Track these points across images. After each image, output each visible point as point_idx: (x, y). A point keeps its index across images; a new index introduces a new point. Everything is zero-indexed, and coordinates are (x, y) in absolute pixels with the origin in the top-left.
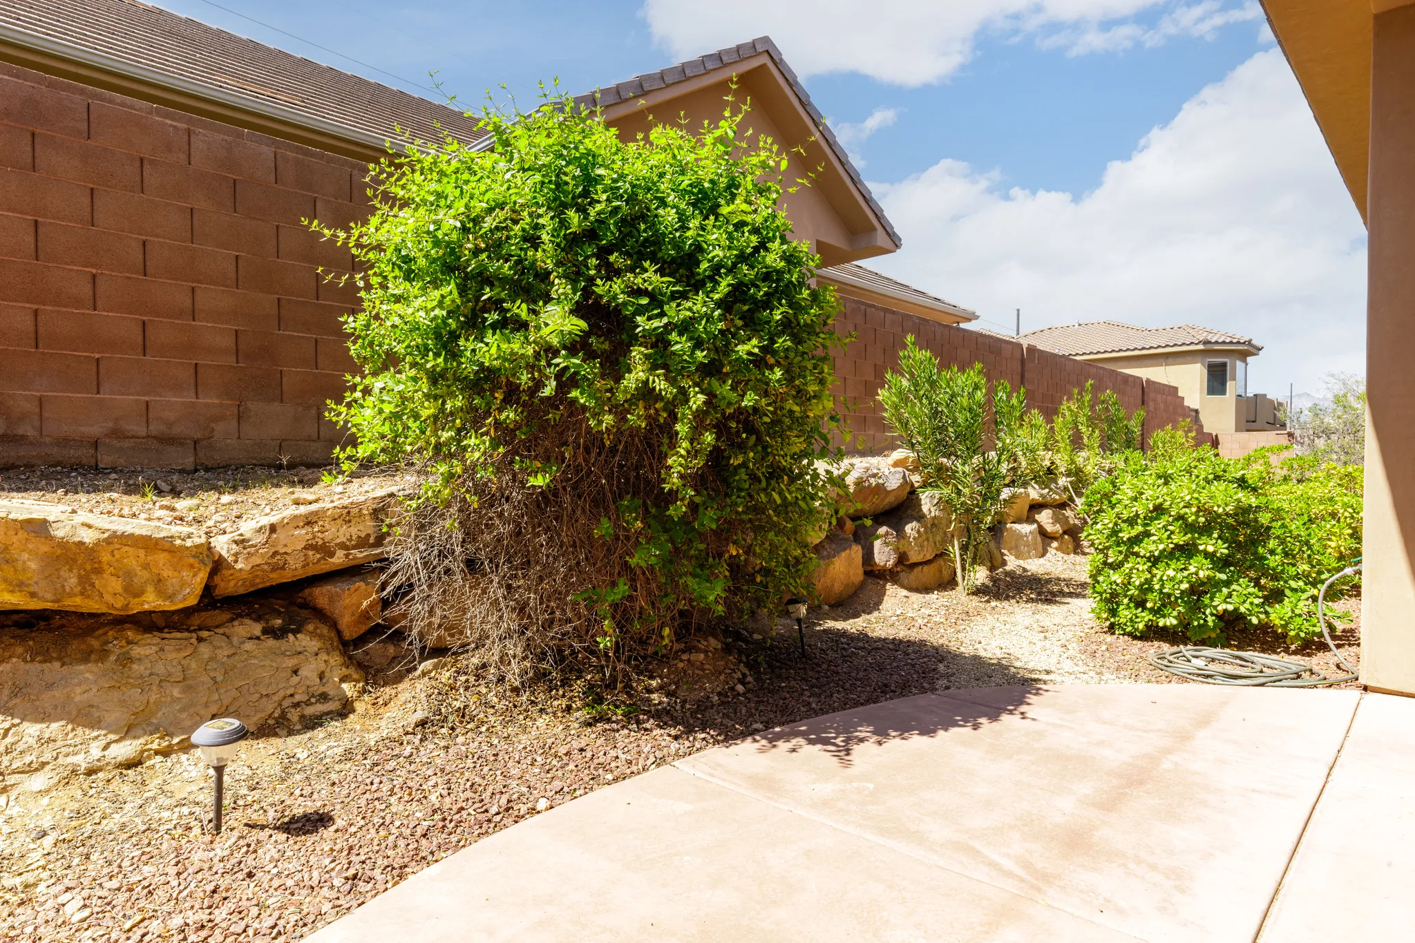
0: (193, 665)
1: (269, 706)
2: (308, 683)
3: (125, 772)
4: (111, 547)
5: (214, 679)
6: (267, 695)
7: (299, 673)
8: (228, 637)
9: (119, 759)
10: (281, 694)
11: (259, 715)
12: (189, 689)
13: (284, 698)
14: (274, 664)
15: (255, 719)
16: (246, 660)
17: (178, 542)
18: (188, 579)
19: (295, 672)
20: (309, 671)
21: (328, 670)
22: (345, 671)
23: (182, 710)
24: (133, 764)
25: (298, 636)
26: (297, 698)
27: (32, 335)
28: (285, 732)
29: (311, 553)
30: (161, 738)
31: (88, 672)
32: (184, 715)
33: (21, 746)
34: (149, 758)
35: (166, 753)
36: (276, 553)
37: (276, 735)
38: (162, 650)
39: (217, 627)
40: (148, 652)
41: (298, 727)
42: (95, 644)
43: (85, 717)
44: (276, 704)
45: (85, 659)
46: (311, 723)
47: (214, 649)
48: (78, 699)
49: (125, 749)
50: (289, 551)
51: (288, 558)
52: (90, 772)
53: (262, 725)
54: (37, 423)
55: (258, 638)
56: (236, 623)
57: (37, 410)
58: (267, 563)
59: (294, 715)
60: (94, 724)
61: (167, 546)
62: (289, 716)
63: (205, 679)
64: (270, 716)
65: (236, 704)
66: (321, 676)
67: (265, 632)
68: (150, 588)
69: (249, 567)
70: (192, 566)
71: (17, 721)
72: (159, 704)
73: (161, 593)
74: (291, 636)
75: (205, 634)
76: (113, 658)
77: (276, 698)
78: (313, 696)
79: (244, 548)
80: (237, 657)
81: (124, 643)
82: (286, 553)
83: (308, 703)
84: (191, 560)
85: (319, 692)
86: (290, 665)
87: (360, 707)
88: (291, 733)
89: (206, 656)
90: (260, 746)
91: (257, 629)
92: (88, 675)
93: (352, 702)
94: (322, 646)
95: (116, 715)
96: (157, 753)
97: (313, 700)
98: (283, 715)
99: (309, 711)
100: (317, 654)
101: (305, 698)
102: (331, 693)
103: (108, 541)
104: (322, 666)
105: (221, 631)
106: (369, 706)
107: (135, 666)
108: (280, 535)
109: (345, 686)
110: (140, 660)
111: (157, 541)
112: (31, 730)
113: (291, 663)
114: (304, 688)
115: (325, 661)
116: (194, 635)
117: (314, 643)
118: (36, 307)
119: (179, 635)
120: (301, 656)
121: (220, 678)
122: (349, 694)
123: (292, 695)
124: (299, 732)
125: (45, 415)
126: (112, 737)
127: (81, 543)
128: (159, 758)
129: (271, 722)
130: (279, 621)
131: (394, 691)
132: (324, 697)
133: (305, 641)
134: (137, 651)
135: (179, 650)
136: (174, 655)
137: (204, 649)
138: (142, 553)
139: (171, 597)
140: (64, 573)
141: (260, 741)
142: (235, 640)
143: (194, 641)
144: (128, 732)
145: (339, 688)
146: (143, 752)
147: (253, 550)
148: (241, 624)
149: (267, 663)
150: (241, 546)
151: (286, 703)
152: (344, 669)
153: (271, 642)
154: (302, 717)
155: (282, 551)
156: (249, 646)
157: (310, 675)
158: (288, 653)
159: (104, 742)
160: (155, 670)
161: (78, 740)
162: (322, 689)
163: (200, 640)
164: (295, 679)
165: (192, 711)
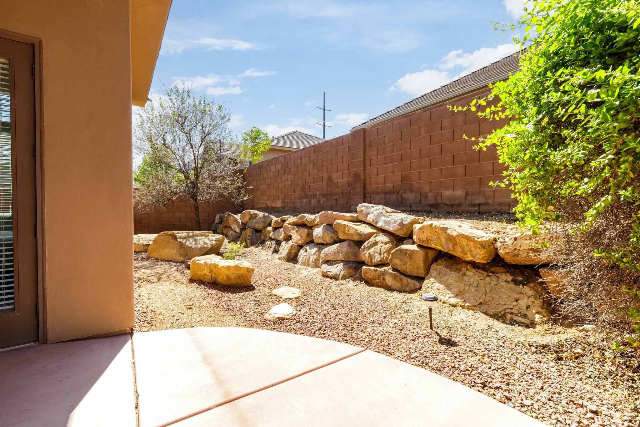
0: (482, 283)
1: (501, 309)
2: (520, 307)
3: (451, 307)
4: (459, 238)
5: (486, 291)
6: (502, 304)
7: (518, 302)
8: (498, 278)
9: (451, 303)
10: (507, 306)
11: (496, 310)
12: (477, 290)
13: (508, 308)
14: (509, 294)
15: (494, 311)
16: (500, 288)
17: (476, 239)
18: (479, 252)
19: (517, 301)
20: (523, 303)
21: (532, 306)
22: (540, 310)
23: (472, 296)
24: (454, 306)
25: (525, 287)
26: (513, 311)
27: (492, 171)
28: (502, 321)
29: (530, 252)
30: (463, 302)
31: (454, 275)
32: (472, 298)
33: (434, 288)
34: (458, 306)
35: (463, 307)
36: (515, 249)
37: (498, 320)
38: (474, 275)
39: (497, 273)
40: (471, 274)
41: (508, 322)
42: (459, 267)
43: (448, 287)
44: (504, 309)
45: (455, 271)
46: (513, 323)
47: (491, 280)
48: (449, 281)
49: (454, 301)
50: (521, 249)
51: (520, 252)
52: (444, 303)
53: (495, 314)
54: (493, 199)
55: (508, 282)
56: (504, 274)
57: (493, 194)
58: (511, 253)
59: (509, 317)
60: (450, 290)
61: (473, 239)
62: (506, 316)
63: (483, 289)
64: (500, 312)
65: (490, 303)
66: (528, 307)
67: (512, 281)
68: (469, 253)
69: (504, 253)
70: (480, 248)
71: (436, 281)
72: (467, 292)
73: (472, 255)
74: (521, 286)
75: (491, 274)
76: (461, 273)
77: (504, 307)
78: (520, 313)
79: (503, 245)
80: (498, 286)
81: (466, 269)
82: (519, 250)
83: (516, 315)
84: (479, 246)
85: (524, 313)
86: (515, 297)
87: (538, 328)
88: (504, 322)
89: (487, 282)
90: (490, 321)
91: (510, 278)
92: (454, 276)
93: (536, 324)
94: (534, 295)
95: (455, 290)
96: (461, 306)
97: (519, 315)
98: (505, 315)
99: (515, 318)
100: (529, 297)
101: (516, 312)
102: (529, 316)
103: (458, 236)
104: (530, 303)
105: (497, 275)
106: (543, 330)
107: (465, 277)
108: (519, 242)
109: (537, 316)
110: (468, 276)
111: (470, 238)
112: (437, 285)
113: (517, 296)
114: (517, 308)
115: (532, 302)
116: (487, 274)
117: (531, 292)
118: (493, 161)
119: (482, 272)
120: (522, 295)
121: (488, 291)
122: (536, 320)
123: (512, 309)
124: (506, 324)
125: (495, 196)
126: (452, 295)
127: (452, 235)
128: (461, 308)
129: (499, 314)
130: (521, 279)
131: (564, 331)
132: (525, 316)
133: (527, 290)
134: (468, 273)
135: (479, 277)
136: (477, 278)
137: (488, 279)
138: (466, 241)
139: (474, 257)
140: (449, 243)
141: (491, 319)
142: (500, 280)
143: (485, 275)
144: (456, 296)
145: (534, 315)
146: (457, 304)
147: (506, 246)
148: (505, 275)
149: (507, 292)
150: (502, 244)
151: (507, 311)
152: (540, 309)
153: (512, 285)
154: (512, 319)
155: (518, 249)
156: (503, 284)
157: (522, 304)
158: (517, 292)
159: (449, 296)
160: (470, 281)
161: (445, 292)
162: (525, 312)
163: (488, 276)
164: (515, 303)
165: (475, 298)
